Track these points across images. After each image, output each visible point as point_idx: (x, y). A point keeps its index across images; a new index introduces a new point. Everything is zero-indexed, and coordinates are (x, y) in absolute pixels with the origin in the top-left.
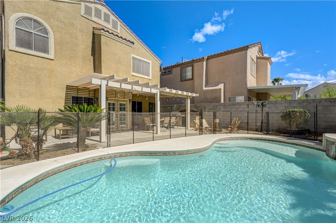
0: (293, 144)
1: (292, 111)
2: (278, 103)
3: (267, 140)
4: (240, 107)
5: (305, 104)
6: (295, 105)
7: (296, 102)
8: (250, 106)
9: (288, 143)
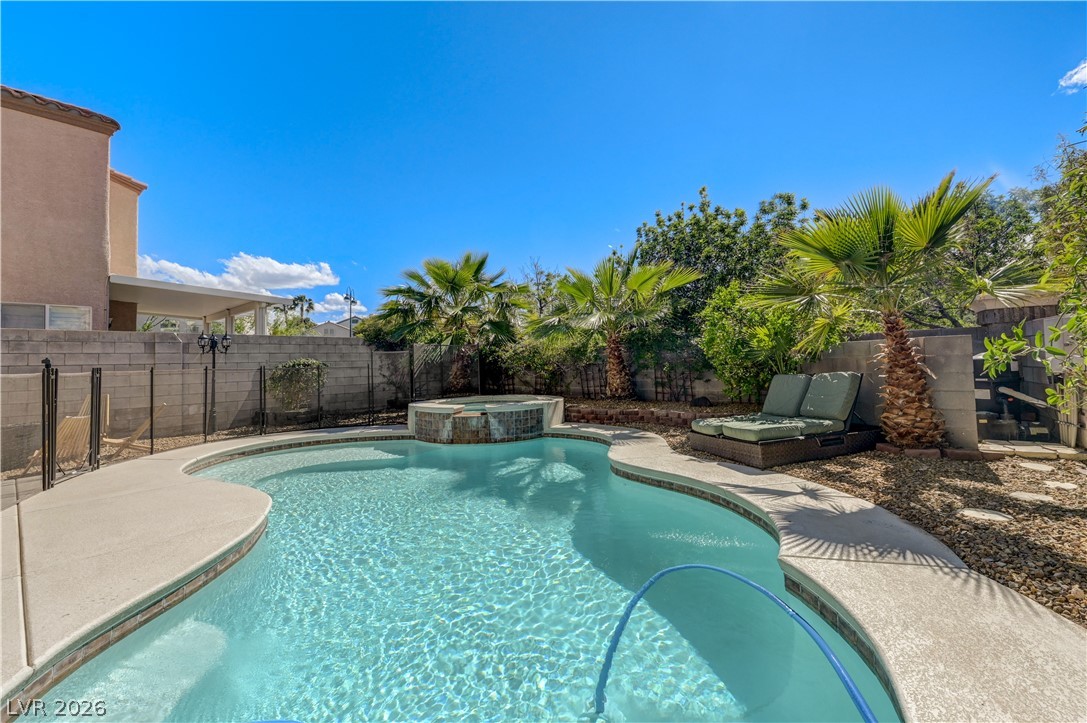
0: (347, 440)
1: (304, 365)
2: (252, 341)
3: (285, 445)
4: (111, 350)
5: (311, 347)
6: (290, 349)
7: (294, 342)
8: (158, 348)
9: (337, 441)
